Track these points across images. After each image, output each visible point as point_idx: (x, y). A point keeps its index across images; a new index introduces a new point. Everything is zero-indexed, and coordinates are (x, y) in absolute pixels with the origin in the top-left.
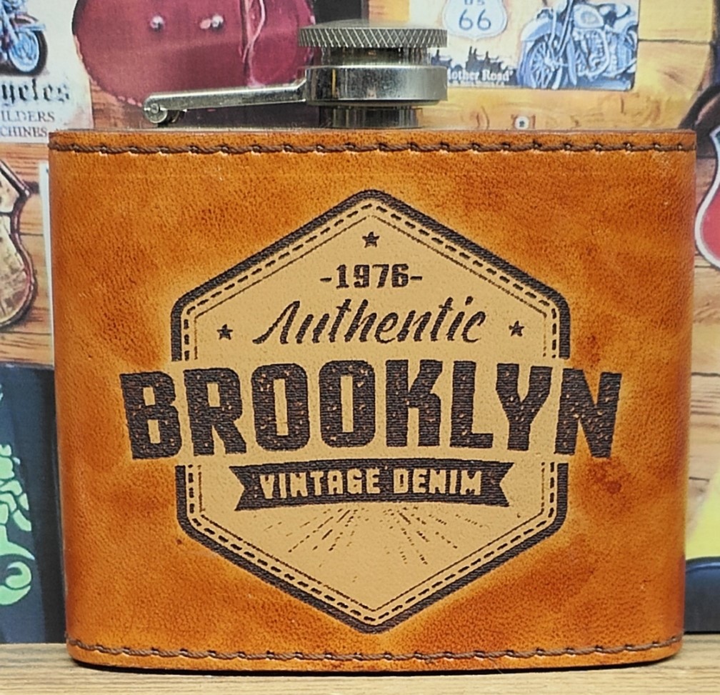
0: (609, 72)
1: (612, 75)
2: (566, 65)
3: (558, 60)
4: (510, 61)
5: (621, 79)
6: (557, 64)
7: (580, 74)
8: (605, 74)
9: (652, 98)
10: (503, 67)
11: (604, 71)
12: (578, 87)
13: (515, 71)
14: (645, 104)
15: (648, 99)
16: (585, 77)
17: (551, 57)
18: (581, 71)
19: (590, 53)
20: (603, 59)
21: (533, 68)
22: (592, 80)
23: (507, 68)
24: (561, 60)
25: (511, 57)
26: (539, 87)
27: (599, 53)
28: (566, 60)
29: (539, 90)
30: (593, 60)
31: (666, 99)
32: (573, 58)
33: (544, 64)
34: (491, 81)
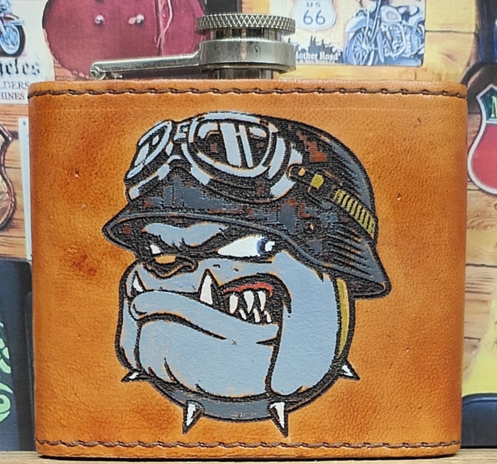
0: (406, 54)
1: (408, 56)
2: (376, 49)
3: (371, 46)
4: (338, 45)
5: (414, 58)
6: (370, 48)
7: (386, 55)
8: (403, 55)
9: (436, 72)
10: (334, 50)
11: (403, 53)
12: (385, 64)
13: (342, 53)
14: (431, 76)
15: (433, 72)
16: (390, 57)
17: (366, 43)
18: (387, 53)
19: (392, 40)
20: (401, 45)
21: (354, 51)
22: (394, 59)
23: (336, 51)
24: (373, 45)
25: (339, 43)
26: (359, 64)
27: (399, 40)
28: (376, 45)
29: (358, 67)
30: (395, 45)
31: (445, 72)
32: (381, 44)
33: (362, 48)
34: (325, 60)
